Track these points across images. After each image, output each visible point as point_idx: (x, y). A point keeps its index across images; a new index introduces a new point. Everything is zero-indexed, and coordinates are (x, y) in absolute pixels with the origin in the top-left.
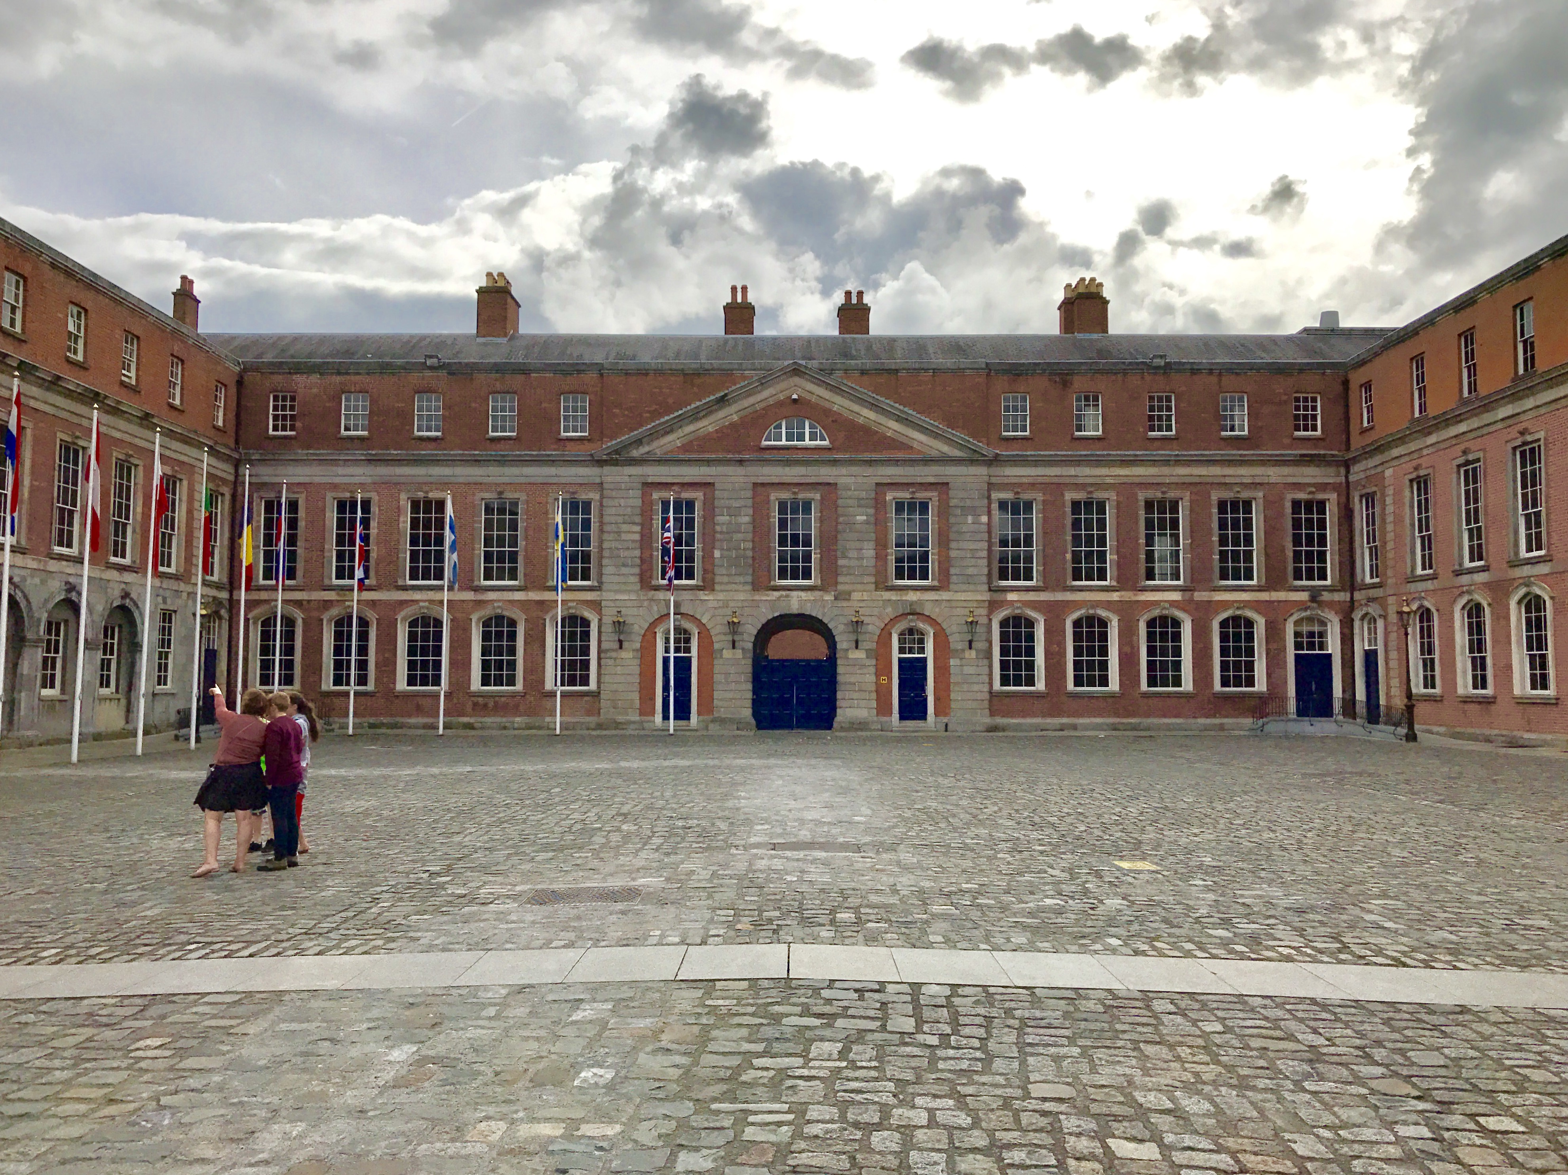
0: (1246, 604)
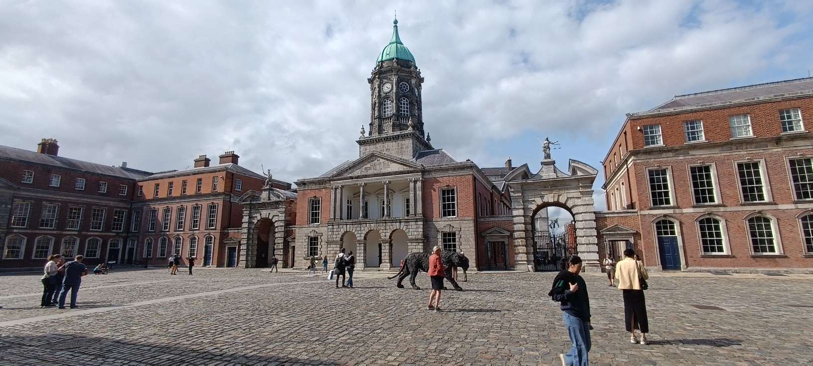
0: (97, 236)
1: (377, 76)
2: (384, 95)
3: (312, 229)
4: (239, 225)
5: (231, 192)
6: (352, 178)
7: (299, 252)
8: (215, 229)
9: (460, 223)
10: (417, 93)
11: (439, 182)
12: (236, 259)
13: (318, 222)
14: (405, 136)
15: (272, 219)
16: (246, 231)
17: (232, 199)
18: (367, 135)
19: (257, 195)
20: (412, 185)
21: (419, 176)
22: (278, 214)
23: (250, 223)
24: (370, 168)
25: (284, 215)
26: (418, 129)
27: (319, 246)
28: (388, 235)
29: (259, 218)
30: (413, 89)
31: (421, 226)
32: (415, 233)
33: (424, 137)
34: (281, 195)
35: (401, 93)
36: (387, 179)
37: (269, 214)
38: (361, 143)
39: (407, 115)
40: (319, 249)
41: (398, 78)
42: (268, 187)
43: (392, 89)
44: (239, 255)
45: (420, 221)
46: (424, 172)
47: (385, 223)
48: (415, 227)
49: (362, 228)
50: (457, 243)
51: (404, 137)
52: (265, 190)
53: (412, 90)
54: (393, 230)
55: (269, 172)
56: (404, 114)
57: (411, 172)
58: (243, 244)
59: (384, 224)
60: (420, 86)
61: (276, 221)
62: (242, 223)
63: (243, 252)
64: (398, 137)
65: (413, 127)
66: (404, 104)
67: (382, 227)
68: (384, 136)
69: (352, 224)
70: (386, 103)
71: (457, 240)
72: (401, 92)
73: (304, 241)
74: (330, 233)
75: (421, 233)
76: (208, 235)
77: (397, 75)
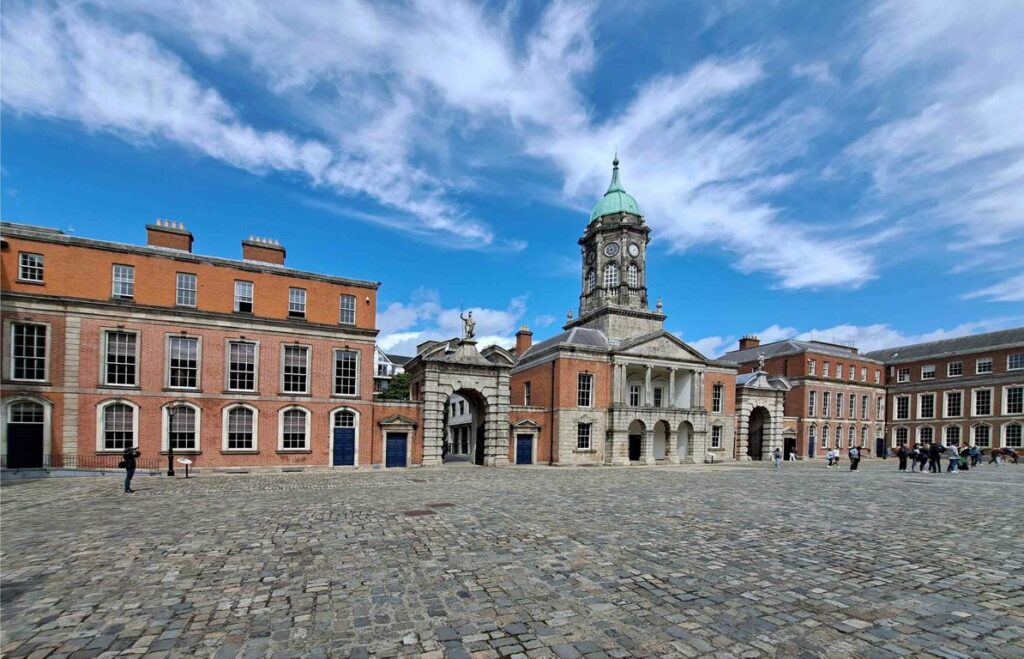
8: (359, 398)
11: (712, 377)
12: (409, 453)
13: (588, 405)
16: (434, 406)
21: (703, 368)
22: (496, 385)
23: (439, 394)
24: (659, 349)
25: (507, 388)
27: (592, 436)
28: (677, 426)
31: (705, 419)
32: (700, 426)
34: (507, 357)
37: (476, 383)
40: (592, 440)
45: (704, 414)
47: (675, 413)
48: (700, 420)
50: (720, 437)
57: (698, 363)
59: (673, 415)
62: (425, 393)
63: (432, 442)
71: (722, 434)
73: (572, 428)
75: (704, 426)
76: (341, 409)
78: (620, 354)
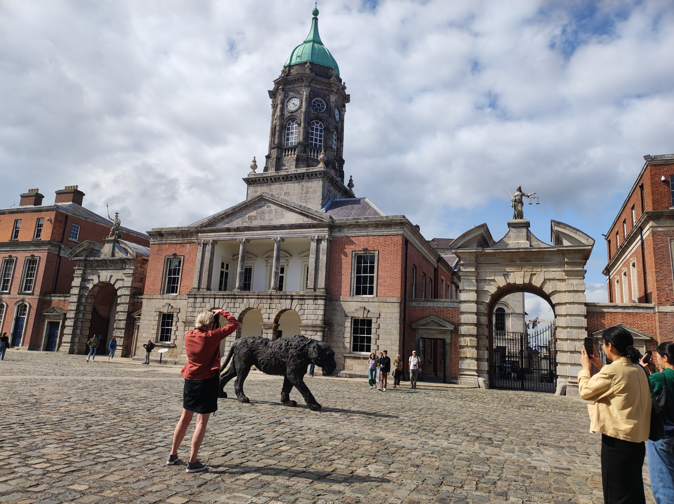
1: (281, 87)
2: (289, 114)
3: (166, 301)
4: (66, 291)
5: (61, 242)
6: (228, 230)
7: (144, 335)
8: (32, 294)
9: (379, 307)
10: (337, 117)
11: (353, 243)
12: (58, 340)
13: (176, 292)
14: (312, 175)
15: (114, 284)
16: (75, 299)
17: (62, 252)
18: (260, 170)
19: (96, 248)
20: (313, 245)
21: (324, 233)
22: (124, 277)
23: (82, 287)
24: (256, 218)
25: (131, 279)
26: (334, 167)
27: (174, 328)
28: (273, 317)
29: (96, 281)
30: (331, 108)
31: (322, 307)
32: (313, 317)
33: (343, 181)
34: (129, 250)
35: (313, 114)
36: (278, 235)
37: (111, 276)
38: (250, 182)
39: (320, 146)
40: (173, 333)
41: (311, 91)
42: (113, 238)
43: (300, 107)
44: (62, 335)
45: (321, 299)
46: (332, 226)
47: (271, 299)
48: (312, 308)
49: (237, 305)
50: (373, 336)
51: (310, 176)
52: (109, 242)
53: (329, 110)
54: (280, 310)
55: (117, 216)
56: (316, 145)
57: (314, 226)
58: (70, 318)
59: (269, 301)
60: (344, 106)
61: (120, 288)
62: (72, 287)
63: (68, 331)
64: (303, 176)
65: (327, 164)
66: (317, 130)
67: (265, 304)
68: (283, 173)
69: (223, 298)
70: (290, 126)
71: (373, 331)
72: (313, 112)
73: (152, 318)
74: (190, 309)
75: (321, 317)
76: (21, 302)
77: (309, 86)
78: (204, 232)
